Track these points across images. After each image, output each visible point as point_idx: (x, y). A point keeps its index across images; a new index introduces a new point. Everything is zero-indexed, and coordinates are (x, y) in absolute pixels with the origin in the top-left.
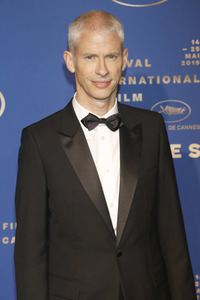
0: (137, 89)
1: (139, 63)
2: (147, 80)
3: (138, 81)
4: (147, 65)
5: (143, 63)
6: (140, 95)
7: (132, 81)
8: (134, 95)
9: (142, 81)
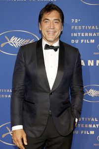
0: (92, 38)
1: (93, 27)
2: (97, 34)
3: (93, 34)
4: (97, 28)
5: (95, 27)
6: (94, 40)
7: (91, 35)
8: (91, 40)
9: (95, 35)
